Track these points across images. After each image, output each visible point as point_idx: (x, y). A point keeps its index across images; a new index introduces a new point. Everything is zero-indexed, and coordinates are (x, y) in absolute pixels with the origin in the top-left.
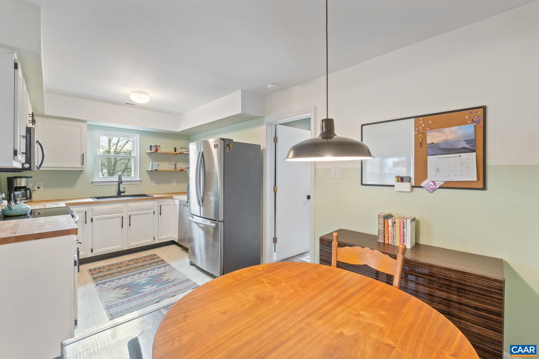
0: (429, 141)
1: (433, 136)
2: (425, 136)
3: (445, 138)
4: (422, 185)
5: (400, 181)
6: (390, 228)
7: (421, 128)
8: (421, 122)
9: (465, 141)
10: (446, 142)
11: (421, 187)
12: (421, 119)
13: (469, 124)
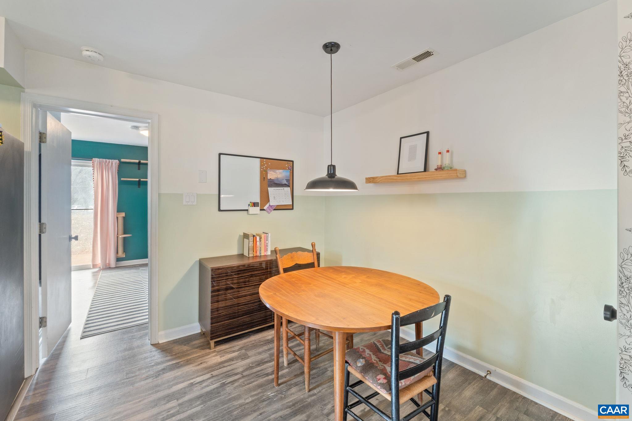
0: (269, 177)
1: (271, 174)
2: (267, 174)
3: (276, 176)
4: (265, 208)
5: (253, 206)
6: (258, 242)
7: (264, 167)
8: (265, 163)
9: (286, 180)
10: (277, 179)
11: (264, 210)
12: (265, 160)
13: (287, 170)
